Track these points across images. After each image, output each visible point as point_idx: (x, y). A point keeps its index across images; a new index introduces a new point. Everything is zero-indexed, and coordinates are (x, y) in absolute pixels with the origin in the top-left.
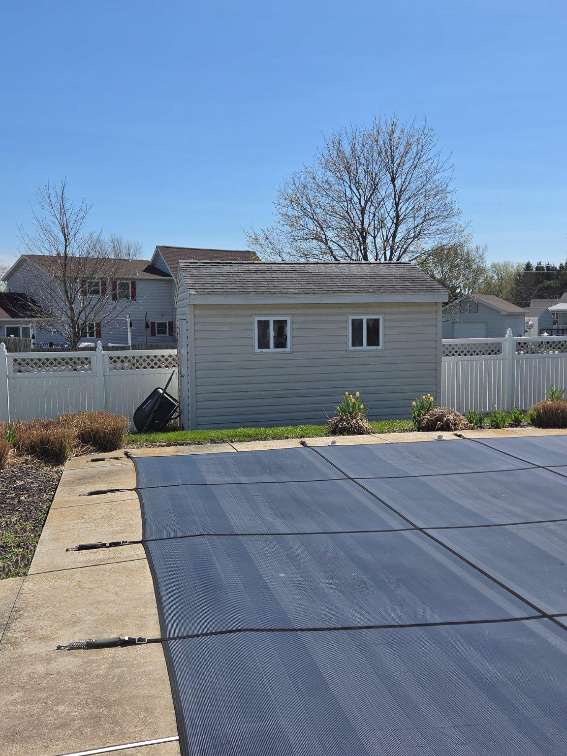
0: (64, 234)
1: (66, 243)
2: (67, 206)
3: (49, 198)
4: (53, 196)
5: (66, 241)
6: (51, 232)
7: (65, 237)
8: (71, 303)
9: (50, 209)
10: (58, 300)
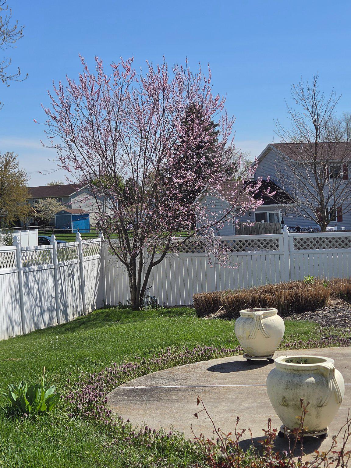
0: (315, 125)
1: (317, 133)
2: (318, 98)
3: (303, 92)
4: (305, 91)
5: (317, 131)
6: (303, 124)
7: (316, 127)
8: (321, 189)
9: (303, 103)
10: (309, 187)
